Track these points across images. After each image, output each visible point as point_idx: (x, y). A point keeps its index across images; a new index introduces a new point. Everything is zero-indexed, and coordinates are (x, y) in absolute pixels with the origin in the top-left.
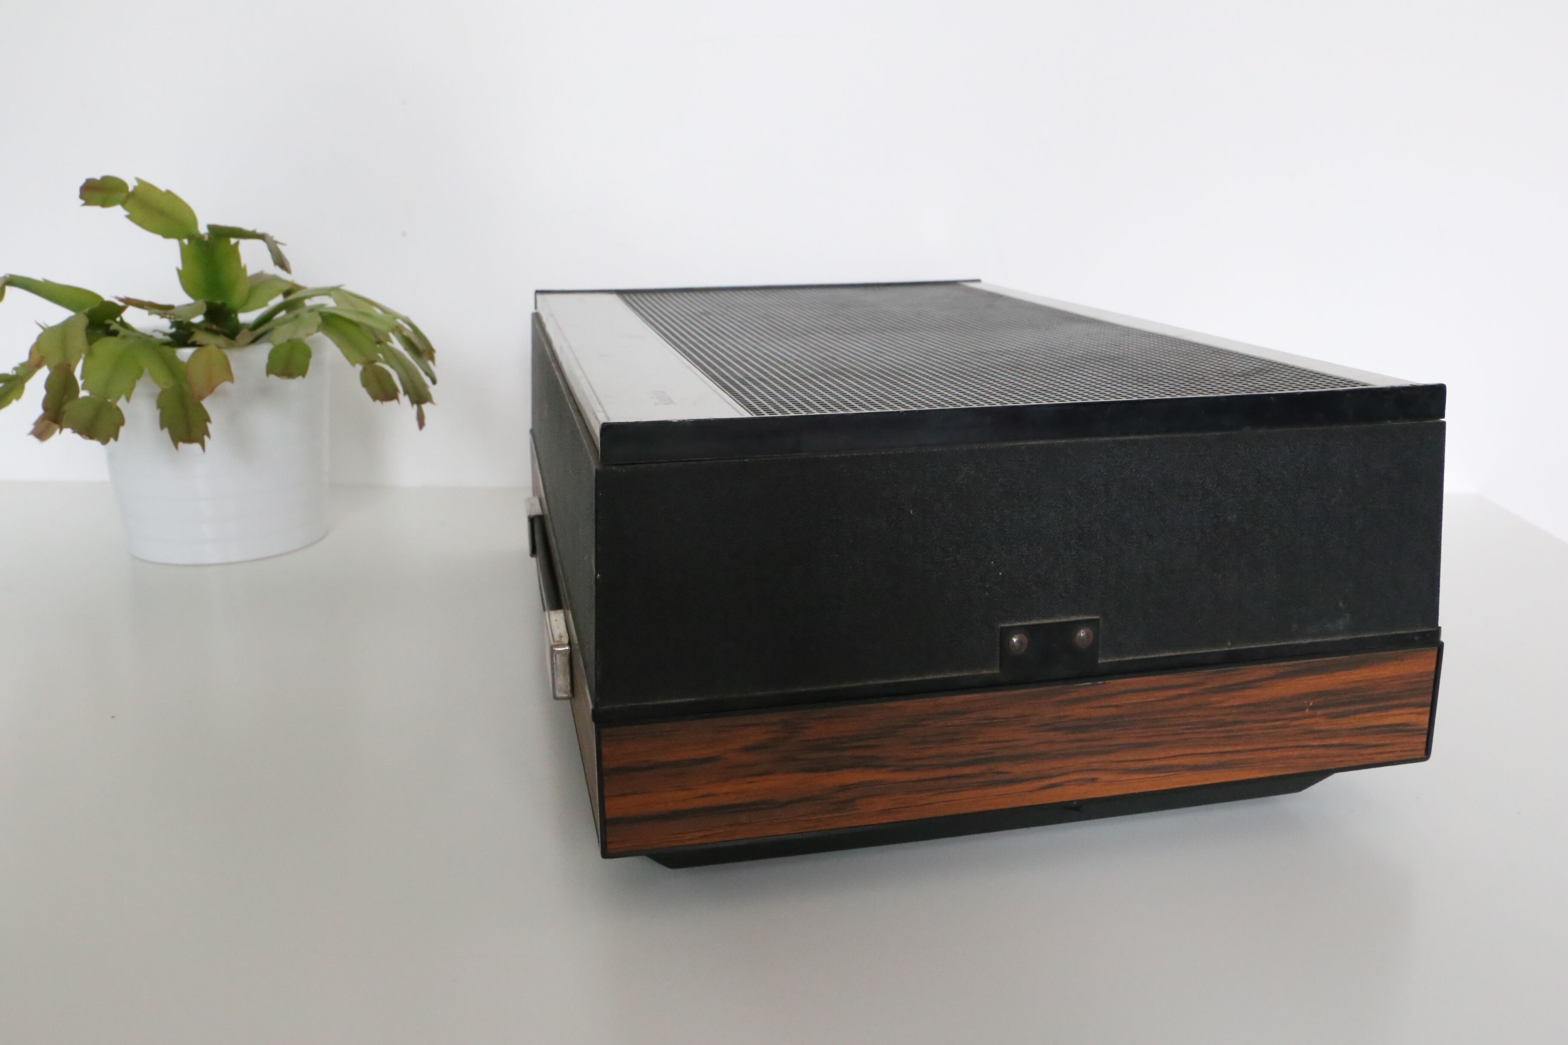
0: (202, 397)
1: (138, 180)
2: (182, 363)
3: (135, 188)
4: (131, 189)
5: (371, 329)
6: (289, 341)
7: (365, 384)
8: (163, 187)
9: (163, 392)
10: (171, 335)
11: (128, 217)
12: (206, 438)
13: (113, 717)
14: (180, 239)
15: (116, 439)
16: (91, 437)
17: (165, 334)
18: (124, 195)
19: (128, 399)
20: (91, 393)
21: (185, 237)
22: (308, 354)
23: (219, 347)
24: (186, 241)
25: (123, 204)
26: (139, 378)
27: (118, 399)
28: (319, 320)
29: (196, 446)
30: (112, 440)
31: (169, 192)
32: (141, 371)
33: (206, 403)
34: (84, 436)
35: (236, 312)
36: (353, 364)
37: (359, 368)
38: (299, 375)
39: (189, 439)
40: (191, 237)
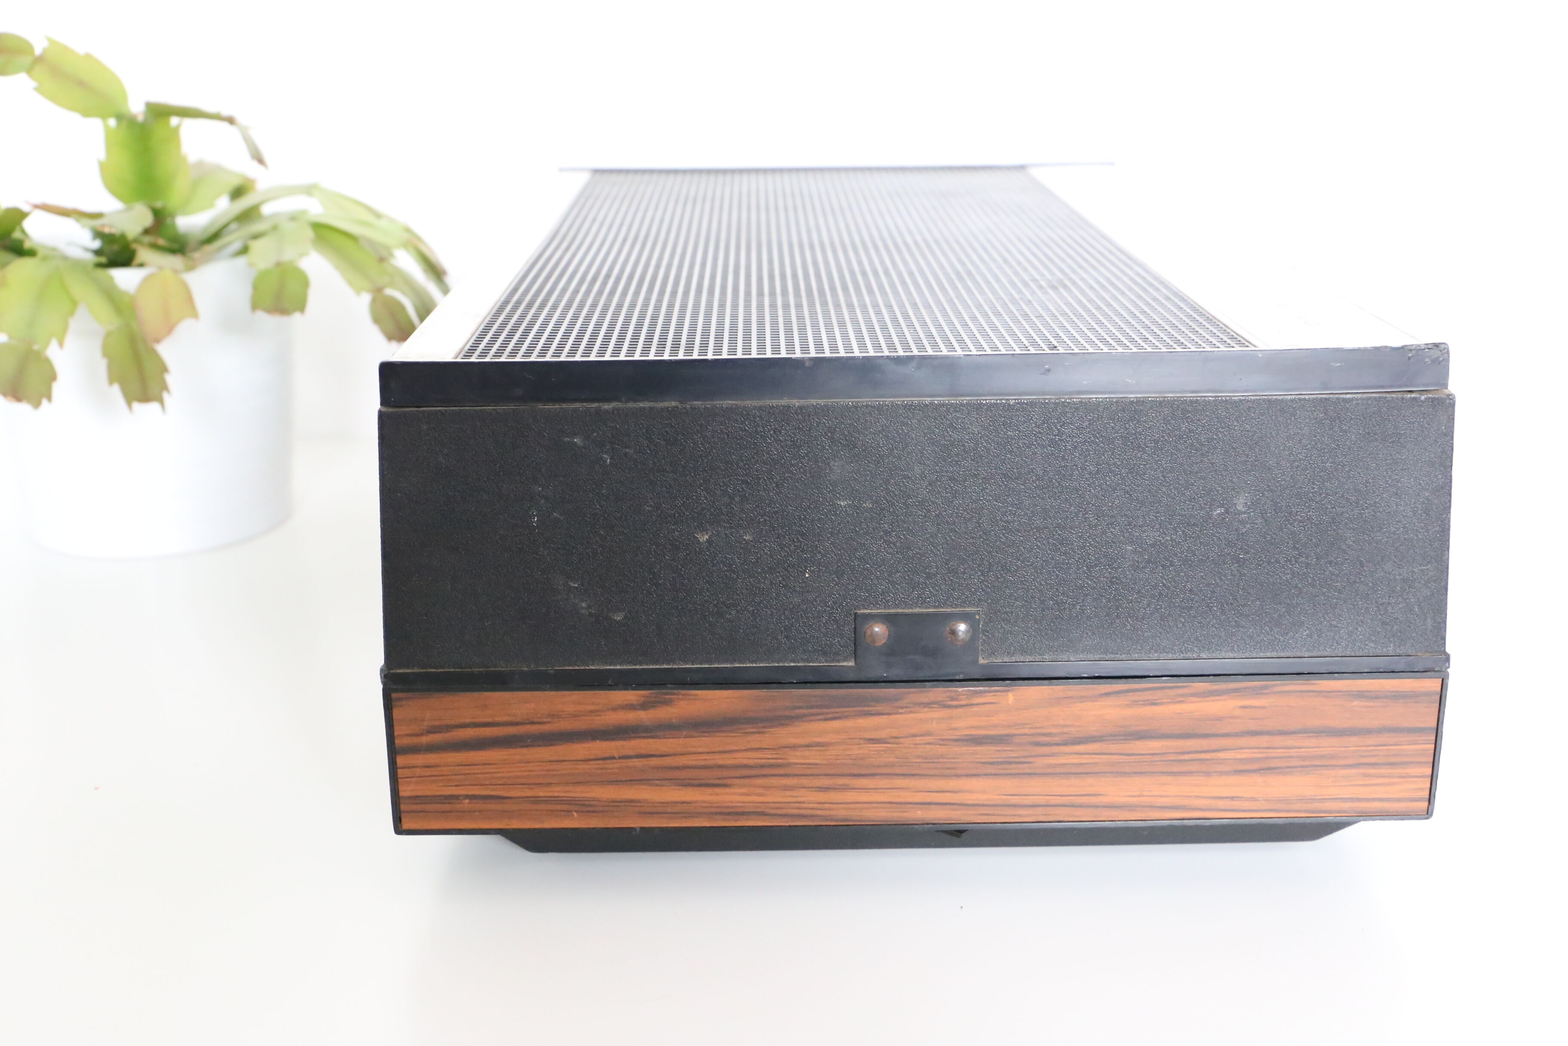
0: (158, 341)
1: (49, 40)
2: (124, 293)
3: (45, 51)
4: (38, 51)
5: (372, 243)
6: (278, 264)
7: (377, 320)
8: (80, 49)
9: (108, 335)
10: (98, 252)
11: (37, 89)
12: (165, 395)
13: (96, 788)
14: (104, 117)
15: (49, 399)
16: (18, 399)
17: (87, 249)
18: (27, 60)
19: (61, 344)
20: (11, 337)
21: (110, 116)
22: (304, 282)
23: (176, 272)
24: (112, 122)
25: (29, 71)
26: (71, 313)
27: (47, 344)
28: (310, 233)
29: (154, 406)
30: (45, 402)
31: (88, 56)
32: (74, 304)
33: (166, 350)
34: (9, 398)
35: (173, 216)
36: (358, 291)
37: (366, 298)
38: (295, 310)
39: (145, 398)
40: (120, 117)
